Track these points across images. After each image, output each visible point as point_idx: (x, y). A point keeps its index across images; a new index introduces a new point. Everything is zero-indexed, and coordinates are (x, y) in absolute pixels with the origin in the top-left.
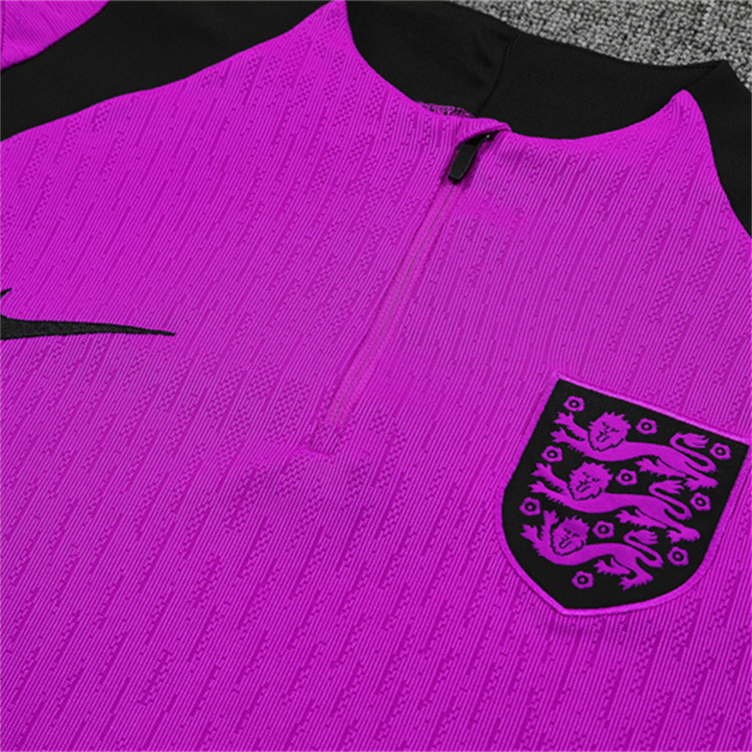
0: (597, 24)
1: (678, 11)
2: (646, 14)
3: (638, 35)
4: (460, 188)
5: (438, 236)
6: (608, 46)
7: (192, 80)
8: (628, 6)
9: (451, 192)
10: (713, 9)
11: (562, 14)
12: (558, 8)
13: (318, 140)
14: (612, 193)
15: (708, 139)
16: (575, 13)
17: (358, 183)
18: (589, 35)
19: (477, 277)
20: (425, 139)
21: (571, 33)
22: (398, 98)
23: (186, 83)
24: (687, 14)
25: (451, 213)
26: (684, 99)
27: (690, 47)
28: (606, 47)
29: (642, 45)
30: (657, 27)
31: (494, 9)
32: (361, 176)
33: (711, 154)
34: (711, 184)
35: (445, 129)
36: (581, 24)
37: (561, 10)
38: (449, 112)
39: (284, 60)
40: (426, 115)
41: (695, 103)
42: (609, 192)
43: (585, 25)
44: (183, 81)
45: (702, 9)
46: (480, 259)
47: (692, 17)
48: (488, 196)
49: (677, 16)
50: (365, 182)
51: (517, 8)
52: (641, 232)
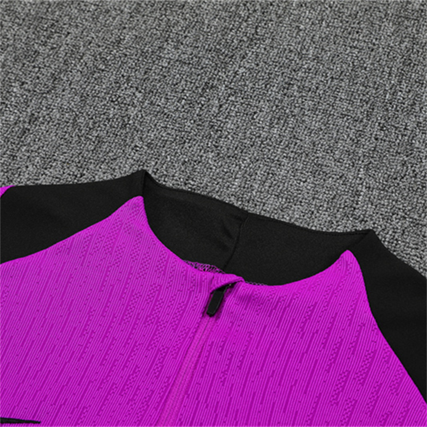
0: (295, 205)
1: (344, 195)
2: (324, 198)
3: (320, 212)
4: (214, 319)
5: (201, 352)
6: (302, 219)
7: (50, 250)
8: (314, 193)
9: (208, 322)
10: (365, 193)
11: (275, 199)
12: (272, 195)
13: (127, 288)
14: (306, 320)
15: (363, 283)
16: (282, 197)
17: (152, 317)
18: (290, 212)
19: (225, 379)
20: (192, 288)
21: (280, 211)
22: (176, 261)
23: (46, 253)
24: (349, 197)
25: (208, 336)
26: (348, 256)
27: (351, 219)
28: (301, 220)
29: (323, 218)
30: (331, 206)
31: (233, 197)
32: (154, 312)
33: (365, 292)
34: (365, 312)
35: (204, 281)
36: (286, 205)
37: (273, 196)
38: (206, 269)
39: (106, 237)
40: (193, 272)
41: (355, 259)
42: (304, 320)
43: (288, 205)
44: (45, 251)
45: (358, 193)
46: (227, 367)
47: (352, 199)
48: (231, 324)
49: (343, 198)
50: (156, 316)
51: (247, 196)
52: (325, 344)
